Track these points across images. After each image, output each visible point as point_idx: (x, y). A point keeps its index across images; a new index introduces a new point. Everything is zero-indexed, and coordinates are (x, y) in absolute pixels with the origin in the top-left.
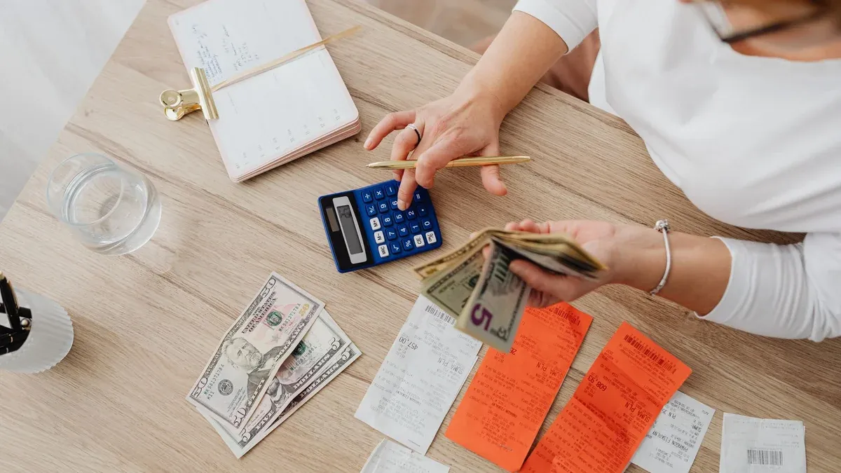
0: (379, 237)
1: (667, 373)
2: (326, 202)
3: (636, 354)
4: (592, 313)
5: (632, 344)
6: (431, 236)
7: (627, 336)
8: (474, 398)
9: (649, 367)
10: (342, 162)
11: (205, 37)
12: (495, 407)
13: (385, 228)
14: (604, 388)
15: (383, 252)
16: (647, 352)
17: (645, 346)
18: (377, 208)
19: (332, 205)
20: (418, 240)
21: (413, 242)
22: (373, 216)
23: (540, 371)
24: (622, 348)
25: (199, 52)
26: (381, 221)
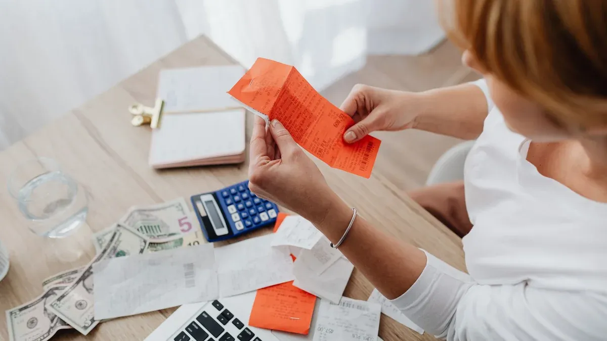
0: (235, 217)
2: (195, 199)
6: (272, 213)
13: (240, 211)
15: (239, 226)
18: (233, 200)
19: (200, 200)
20: (263, 216)
21: (259, 218)
22: (230, 205)
26: (237, 207)
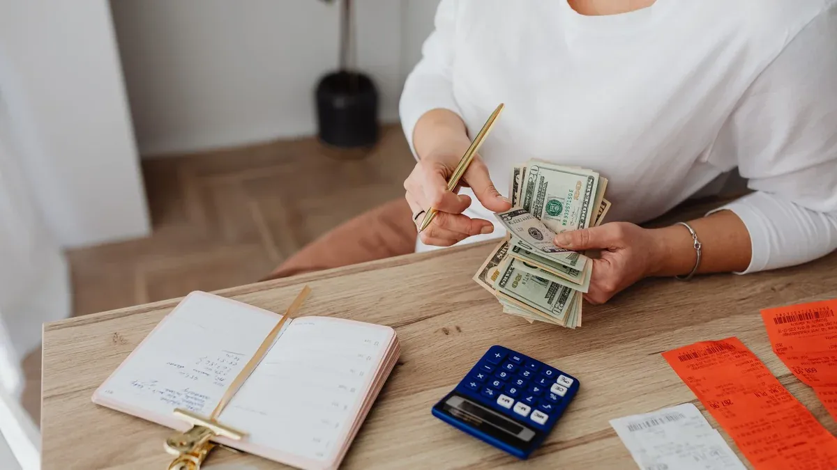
0: (521, 409)
1: (830, 319)
3: (797, 327)
4: (730, 335)
5: (785, 322)
7: (775, 319)
8: (762, 460)
9: (815, 328)
10: (410, 387)
11: (155, 383)
12: (783, 452)
13: (518, 398)
14: (814, 370)
15: (540, 418)
16: (801, 317)
17: (794, 314)
18: (493, 388)
20: (558, 390)
21: (555, 394)
22: (496, 397)
23: (766, 399)
24: (783, 332)
25: (163, 399)
26: (509, 395)
